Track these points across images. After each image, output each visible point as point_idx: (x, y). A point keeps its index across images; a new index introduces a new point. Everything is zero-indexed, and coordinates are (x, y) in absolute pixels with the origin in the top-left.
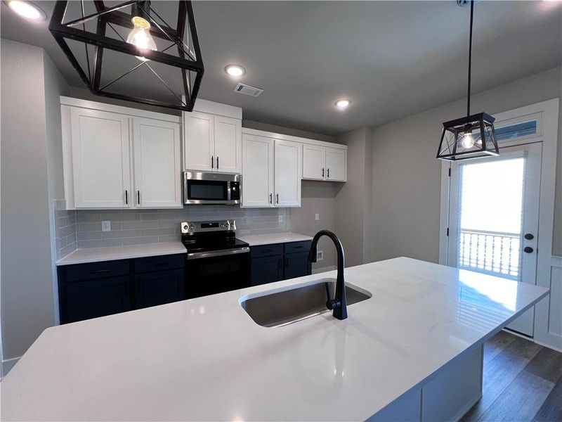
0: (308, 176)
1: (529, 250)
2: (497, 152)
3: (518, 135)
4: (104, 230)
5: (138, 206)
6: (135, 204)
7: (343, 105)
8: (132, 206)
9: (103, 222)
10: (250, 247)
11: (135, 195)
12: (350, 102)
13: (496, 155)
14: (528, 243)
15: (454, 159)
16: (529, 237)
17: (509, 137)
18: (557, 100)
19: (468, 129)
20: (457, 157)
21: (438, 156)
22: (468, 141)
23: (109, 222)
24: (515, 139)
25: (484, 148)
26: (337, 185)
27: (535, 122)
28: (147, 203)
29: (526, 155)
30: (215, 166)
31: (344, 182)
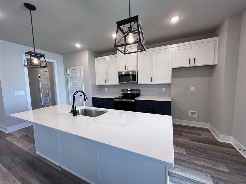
0: (177, 65)
10: (135, 100)
23: (108, 88)
30: (126, 68)
31: (216, 65)
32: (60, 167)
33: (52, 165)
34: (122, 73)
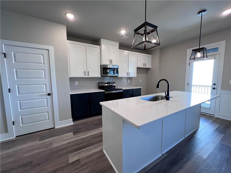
0: (139, 66)
1: (214, 88)
2: (207, 58)
4: (76, 84)
5: (88, 76)
6: (87, 75)
7: (154, 41)
9: (76, 82)
10: (123, 90)
11: (87, 73)
13: (206, 59)
14: (214, 86)
15: (194, 60)
16: (215, 84)
18: (225, 40)
19: (199, 52)
20: (195, 59)
21: (190, 59)
22: (199, 55)
23: (77, 82)
24: (212, 53)
25: (204, 57)
26: (147, 69)
27: (218, 48)
28: (91, 75)
29: (215, 58)
30: (111, 63)
31: (150, 68)
32: (163, 155)
33: (159, 161)
34: (107, 66)
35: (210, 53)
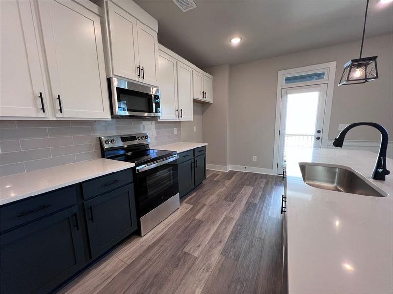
0: (196, 96)
1: (318, 138)
3: (316, 79)
7: (236, 41)
8: (49, 116)
10: (178, 154)
12: (241, 39)
14: (320, 135)
16: (319, 132)
17: (311, 80)
24: (315, 82)
26: (204, 106)
27: (324, 73)
28: (71, 112)
29: (320, 90)
30: (141, 76)
31: (211, 104)
35: (313, 81)
